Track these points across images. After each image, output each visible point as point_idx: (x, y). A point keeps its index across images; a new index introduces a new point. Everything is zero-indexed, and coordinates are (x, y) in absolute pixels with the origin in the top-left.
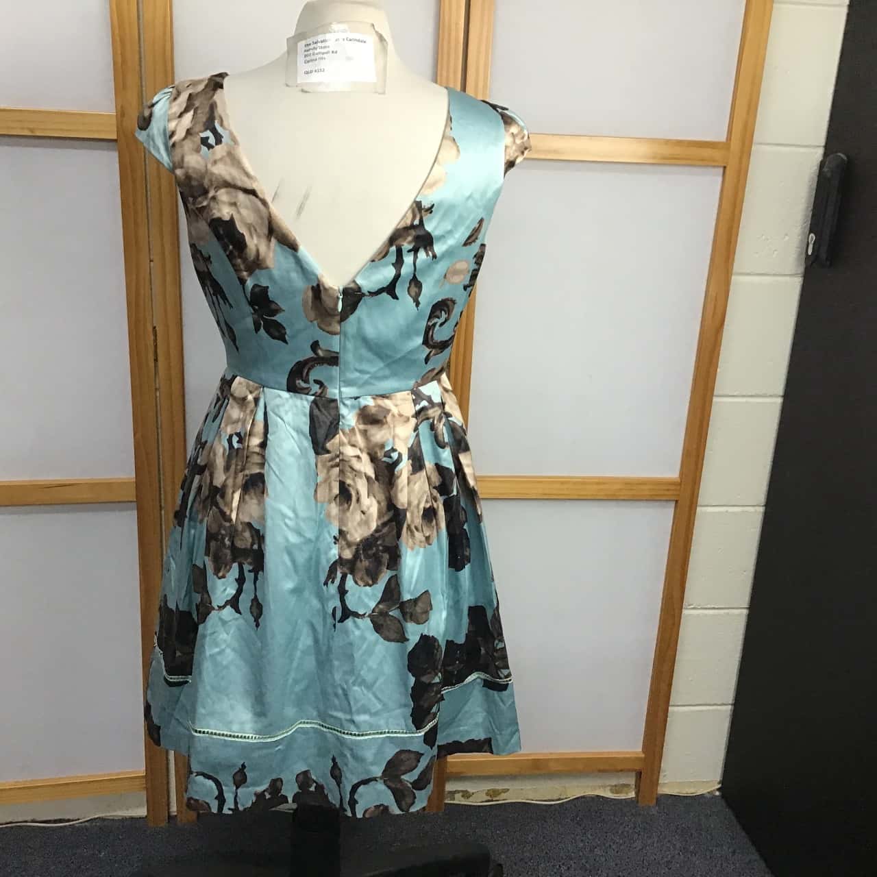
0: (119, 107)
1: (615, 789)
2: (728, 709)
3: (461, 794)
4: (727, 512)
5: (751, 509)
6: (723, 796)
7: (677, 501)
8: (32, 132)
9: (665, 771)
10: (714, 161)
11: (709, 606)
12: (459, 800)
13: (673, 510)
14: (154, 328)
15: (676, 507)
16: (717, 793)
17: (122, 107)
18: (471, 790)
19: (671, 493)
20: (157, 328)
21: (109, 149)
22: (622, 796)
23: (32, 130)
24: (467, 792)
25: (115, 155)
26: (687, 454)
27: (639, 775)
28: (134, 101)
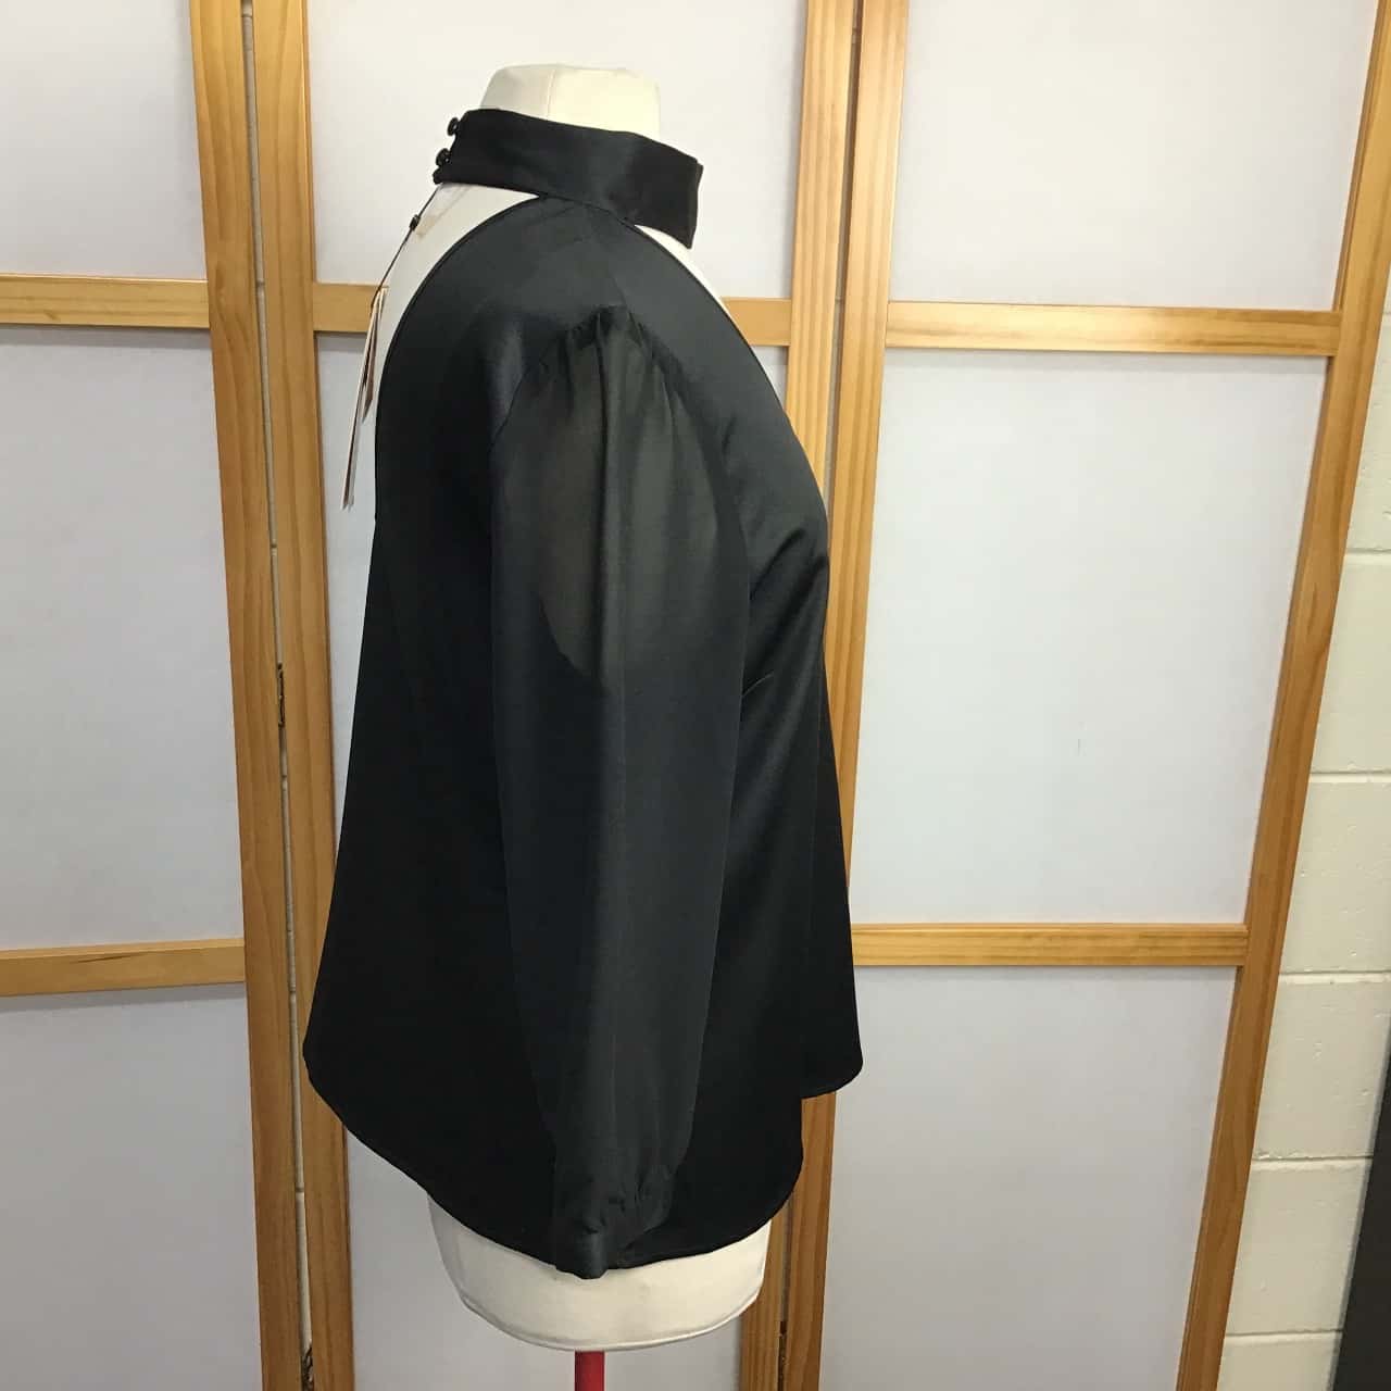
0: (214, 272)
2: (1330, 1339)
4: (1332, 983)
7: (1239, 969)
8: (54, 318)
10: (1312, 347)
11: (1296, 1155)
13: (1230, 985)
14: (280, 667)
15: (1239, 978)
17: (218, 271)
19: (1230, 953)
20: (284, 669)
23: (51, 314)
25: (206, 357)
26: (1257, 880)
28: (242, 259)
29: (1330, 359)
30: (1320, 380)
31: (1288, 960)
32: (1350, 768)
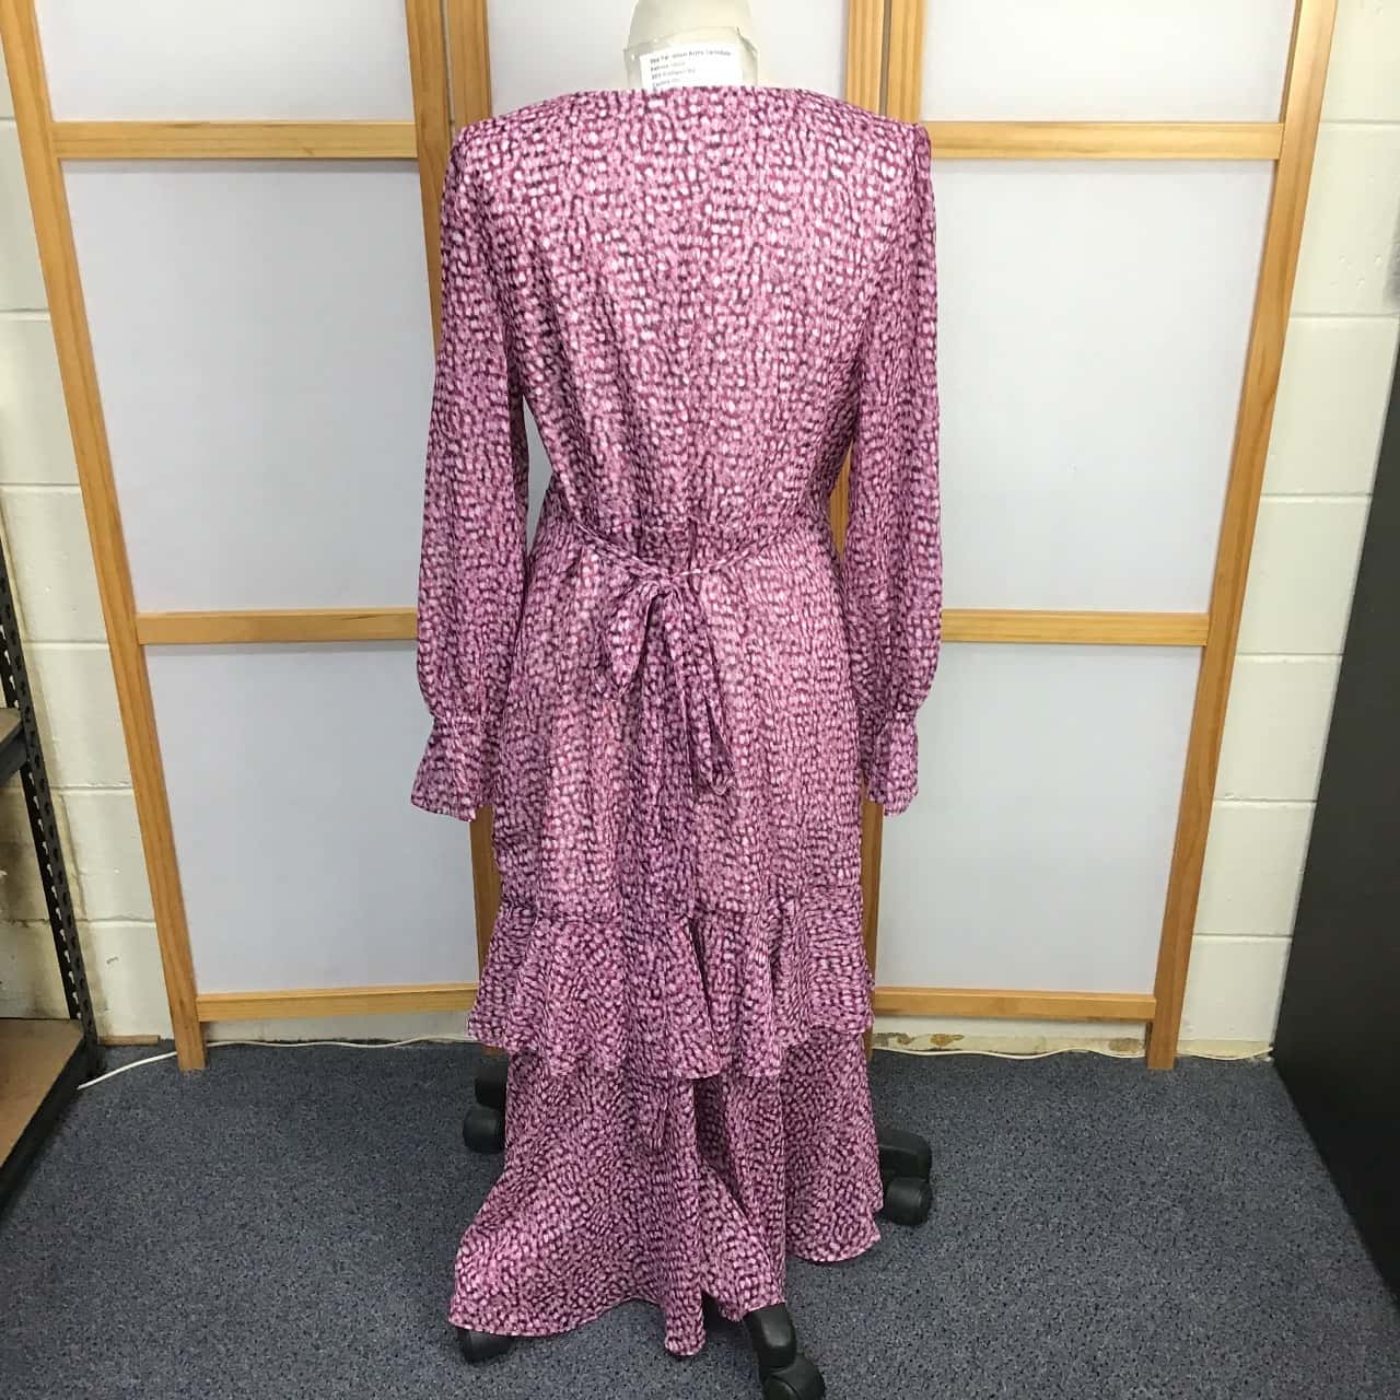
0: (420, 115)
1: (1117, 1044)
2: (1284, 943)
3: (896, 1039)
4: (1285, 662)
5: (1321, 659)
6: (1276, 1064)
7: (1204, 648)
8: (310, 153)
9: (1187, 1024)
10: (1261, 152)
11: (1256, 797)
12: (894, 1046)
13: (1197, 661)
15: (1203, 656)
16: (1269, 1059)
18: (910, 1035)
19: (1196, 635)
21: (408, 170)
22: (1127, 1055)
23: (308, 150)
24: (904, 1036)
25: (416, 178)
26: (1218, 579)
27: (1150, 1028)
28: (438, 103)
29: (1277, 162)
30: (1268, 178)
31: (1241, 644)
32: (1300, 491)
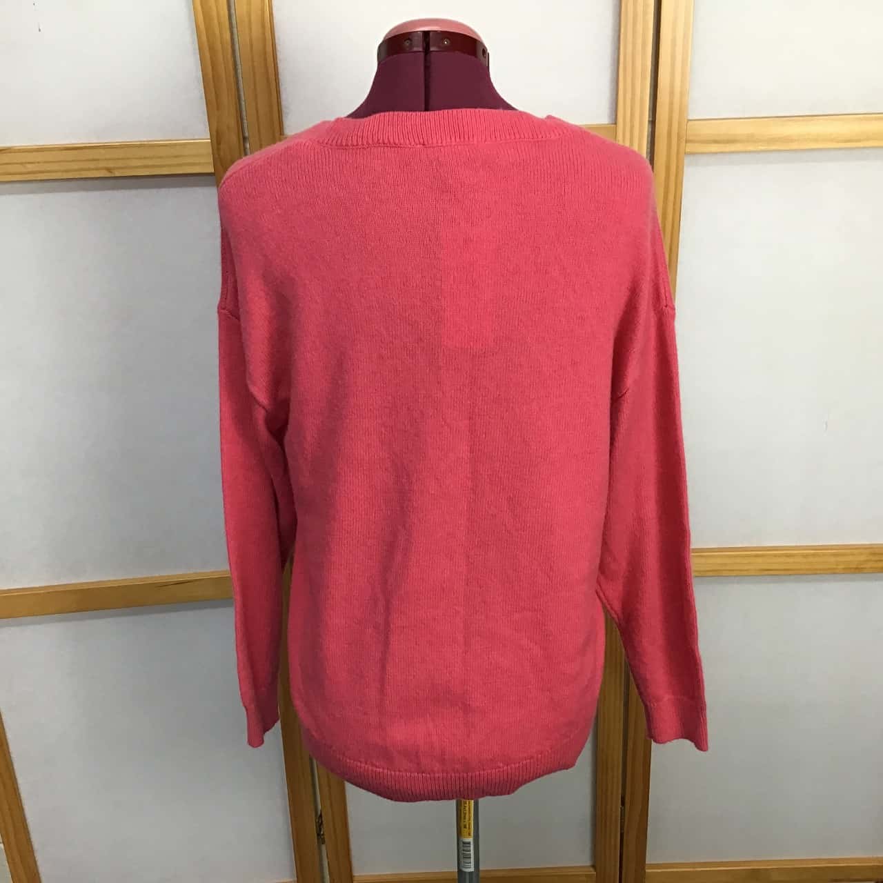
0: (215, 133)
8: (111, 172)
17: (217, 132)
21: (206, 185)
23: (109, 170)
28: (232, 122)
